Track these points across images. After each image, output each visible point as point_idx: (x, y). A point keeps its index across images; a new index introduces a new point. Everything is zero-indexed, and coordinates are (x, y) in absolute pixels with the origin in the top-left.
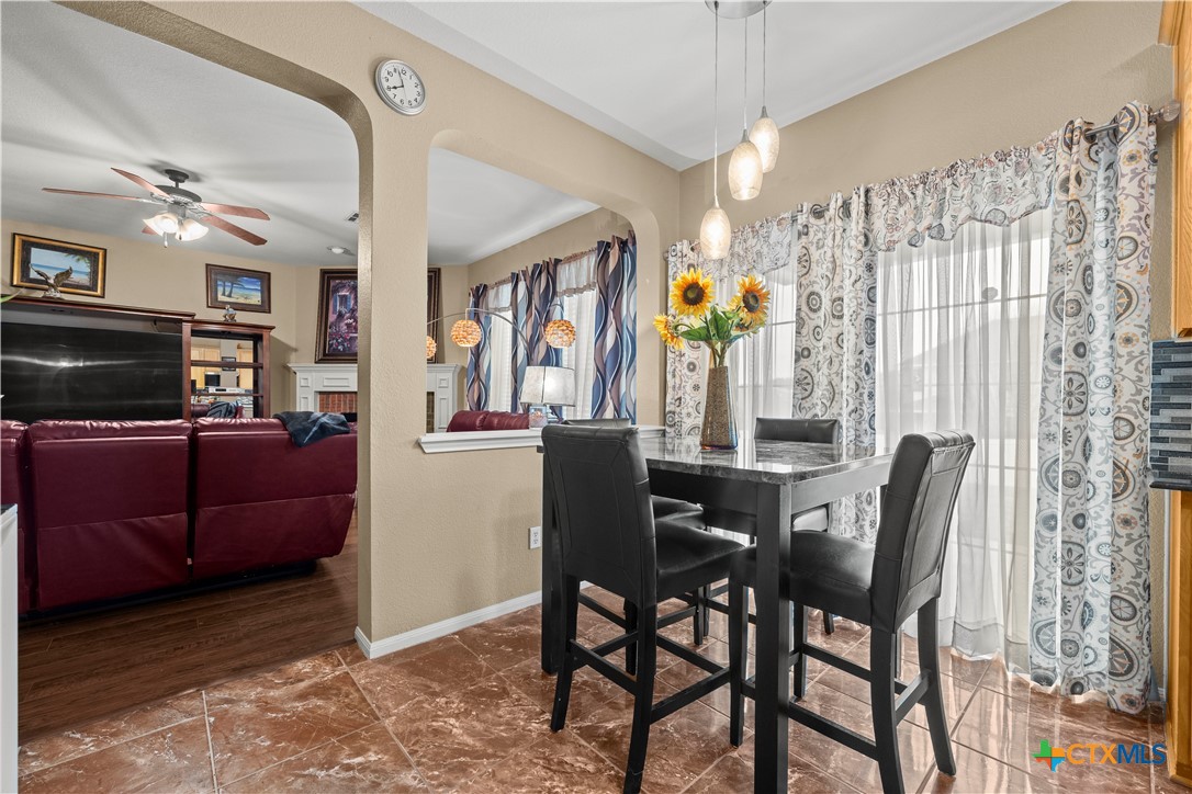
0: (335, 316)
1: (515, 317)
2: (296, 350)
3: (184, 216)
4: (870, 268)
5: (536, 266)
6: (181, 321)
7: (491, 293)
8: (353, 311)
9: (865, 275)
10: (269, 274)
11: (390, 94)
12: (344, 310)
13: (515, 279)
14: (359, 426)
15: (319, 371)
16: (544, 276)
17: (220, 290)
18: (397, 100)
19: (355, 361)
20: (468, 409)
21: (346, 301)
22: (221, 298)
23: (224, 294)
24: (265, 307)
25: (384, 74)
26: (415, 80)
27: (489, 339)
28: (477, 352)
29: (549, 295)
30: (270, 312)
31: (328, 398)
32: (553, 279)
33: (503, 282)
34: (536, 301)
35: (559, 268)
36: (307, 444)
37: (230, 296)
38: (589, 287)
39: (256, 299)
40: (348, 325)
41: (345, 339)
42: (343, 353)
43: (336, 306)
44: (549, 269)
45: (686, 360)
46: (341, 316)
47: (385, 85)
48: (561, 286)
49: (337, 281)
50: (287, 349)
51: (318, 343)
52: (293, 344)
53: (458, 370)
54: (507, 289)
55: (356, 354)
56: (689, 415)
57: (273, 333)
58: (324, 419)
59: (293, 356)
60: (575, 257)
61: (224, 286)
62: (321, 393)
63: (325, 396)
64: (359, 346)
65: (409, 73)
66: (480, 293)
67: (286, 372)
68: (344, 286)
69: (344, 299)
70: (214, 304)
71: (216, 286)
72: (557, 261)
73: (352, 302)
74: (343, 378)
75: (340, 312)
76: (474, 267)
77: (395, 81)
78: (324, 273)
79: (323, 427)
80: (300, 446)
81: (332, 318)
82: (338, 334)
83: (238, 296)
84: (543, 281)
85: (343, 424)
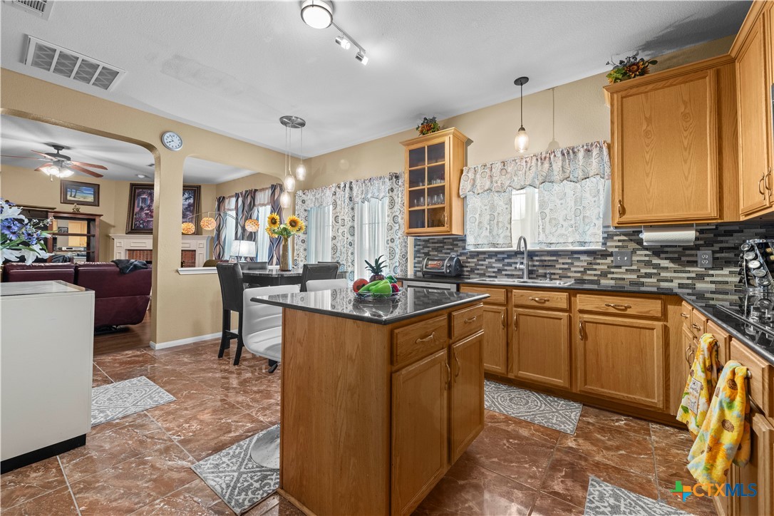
0: (139, 209)
1: (237, 214)
2: (114, 227)
3: (61, 166)
4: (353, 209)
5: (246, 191)
6: (47, 212)
7: (227, 201)
8: (150, 206)
9: (351, 211)
10: (99, 185)
11: (168, 144)
12: (144, 206)
13: (237, 196)
14: (152, 266)
15: (127, 238)
16: (249, 197)
17: (69, 194)
18: (171, 147)
19: (151, 233)
20: (214, 259)
21: (145, 201)
22: (69, 198)
23: (71, 196)
24: (96, 203)
25: (165, 137)
26: (178, 138)
27: (226, 223)
28: (219, 230)
29: (252, 205)
30: (98, 206)
31: (133, 253)
32: (253, 198)
33: (232, 196)
34: (246, 208)
35: (257, 193)
36: (128, 273)
37: (74, 197)
38: (268, 204)
39: (90, 199)
40: (146, 214)
41: (144, 221)
42: (143, 229)
43: (139, 204)
44: (252, 194)
45: (301, 239)
46: (142, 209)
47: (166, 141)
48: (257, 202)
49: (140, 190)
50: (109, 226)
51: (128, 223)
52: (112, 223)
53: (209, 239)
54: (234, 200)
55: (152, 229)
56: (302, 261)
57: (101, 218)
58: (136, 263)
59: (112, 230)
60: (263, 190)
61: (71, 192)
62: (129, 250)
63: (131, 251)
64: (153, 225)
65: (176, 136)
66: (221, 200)
67: (108, 239)
68: (144, 193)
69: (144, 200)
70: (65, 201)
71: (67, 192)
72: (256, 190)
73: (149, 202)
74: (144, 242)
75: (142, 207)
76: (219, 186)
77: (169, 140)
78: (132, 185)
79: (135, 266)
80: (125, 274)
81: (137, 210)
82: (140, 218)
83: (80, 198)
84: (249, 200)
85: (145, 265)
